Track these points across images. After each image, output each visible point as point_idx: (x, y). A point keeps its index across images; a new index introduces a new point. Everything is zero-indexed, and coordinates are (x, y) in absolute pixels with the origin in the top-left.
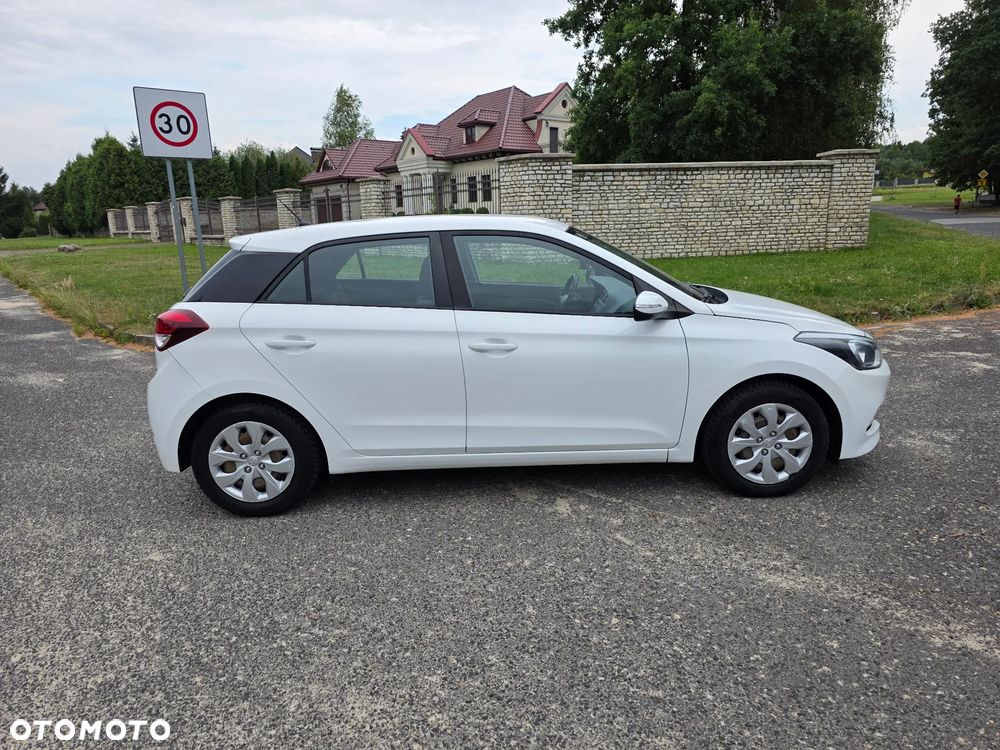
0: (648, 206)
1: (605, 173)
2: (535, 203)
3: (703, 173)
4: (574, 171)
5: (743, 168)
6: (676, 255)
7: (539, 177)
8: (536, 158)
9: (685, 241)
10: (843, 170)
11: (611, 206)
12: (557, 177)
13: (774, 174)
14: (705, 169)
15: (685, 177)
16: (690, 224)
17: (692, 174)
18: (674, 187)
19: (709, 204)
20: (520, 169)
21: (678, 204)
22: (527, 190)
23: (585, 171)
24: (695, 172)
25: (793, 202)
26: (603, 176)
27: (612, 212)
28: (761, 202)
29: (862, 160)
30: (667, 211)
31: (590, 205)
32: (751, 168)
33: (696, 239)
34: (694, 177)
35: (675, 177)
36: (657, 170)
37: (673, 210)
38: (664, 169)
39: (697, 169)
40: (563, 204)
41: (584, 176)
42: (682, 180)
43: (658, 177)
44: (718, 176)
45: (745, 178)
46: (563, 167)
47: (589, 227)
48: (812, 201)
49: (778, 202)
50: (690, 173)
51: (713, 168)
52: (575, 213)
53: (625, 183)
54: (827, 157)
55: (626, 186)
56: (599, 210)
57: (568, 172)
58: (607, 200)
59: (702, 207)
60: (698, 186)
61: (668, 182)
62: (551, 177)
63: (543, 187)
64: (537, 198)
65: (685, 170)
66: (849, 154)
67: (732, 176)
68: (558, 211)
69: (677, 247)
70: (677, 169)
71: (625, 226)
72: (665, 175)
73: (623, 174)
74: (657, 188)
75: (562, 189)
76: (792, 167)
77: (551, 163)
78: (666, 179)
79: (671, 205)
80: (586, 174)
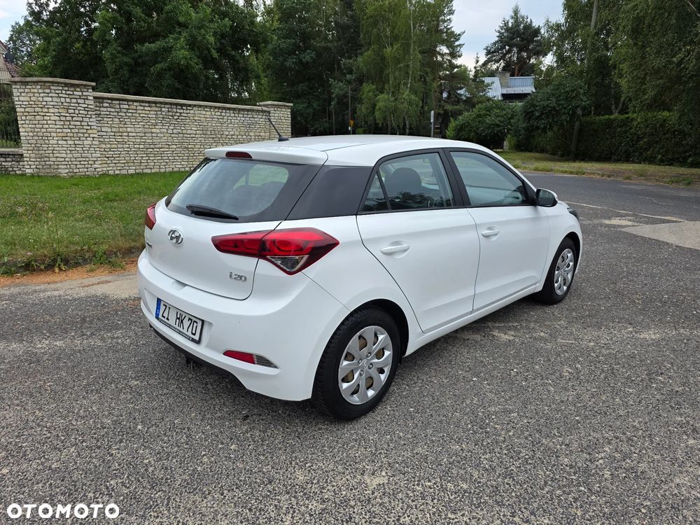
0: (158, 131)
1: (121, 102)
2: (62, 123)
3: (194, 109)
4: (94, 98)
5: (219, 108)
6: (183, 170)
7: (63, 100)
9: (188, 159)
10: (276, 115)
11: (129, 130)
12: (79, 101)
13: (238, 114)
14: (195, 106)
15: (182, 111)
16: (189, 146)
17: (187, 109)
18: (175, 117)
19: (201, 132)
20: (40, 91)
21: (180, 131)
22: (51, 110)
23: (103, 98)
24: (189, 108)
25: (251, 134)
26: (120, 104)
27: (130, 134)
28: (232, 133)
29: (284, 110)
30: (172, 135)
31: (111, 127)
32: (224, 108)
33: (195, 157)
34: (188, 111)
35: (175, 110)
36: (161, 103)
37: (177, 136)
38: (166, 103)
39: (190, 106)
40: (88, 125)
41: (103, 103)
42: (181, 113)
43: (163, 109)
44: (204, 113)
45: (221, 115)
46: (84, 94)
47: (112, 146)
48: (261, 134)
49: (243, 133)
50: (185, 108)
51: (200, 106)
52: (100, 133)
53: (138, 112)
54: (265, 106)
55: (139, 114)
56: (119, 132)
57: (89, 98)
58: (125, 124)
59: (196, 134)
60: (191, 118)
61: (170, 114)
62: (74, 101)
63: (68, 109)
64: (62, 118)
65: (182, 105)
66: (278, 105)
67: (213, 113)
68: (85, 131)
69: (183, 163)
70: (177, 104)
71: (142, 146)
72: (168, 108)
73: (135, 104)
74: (163, 118)
75: (86, 113)
76: (248, 110)
77: (72, 89)
78: (169, 111)
79: (175, 131)
80: (105, 101)
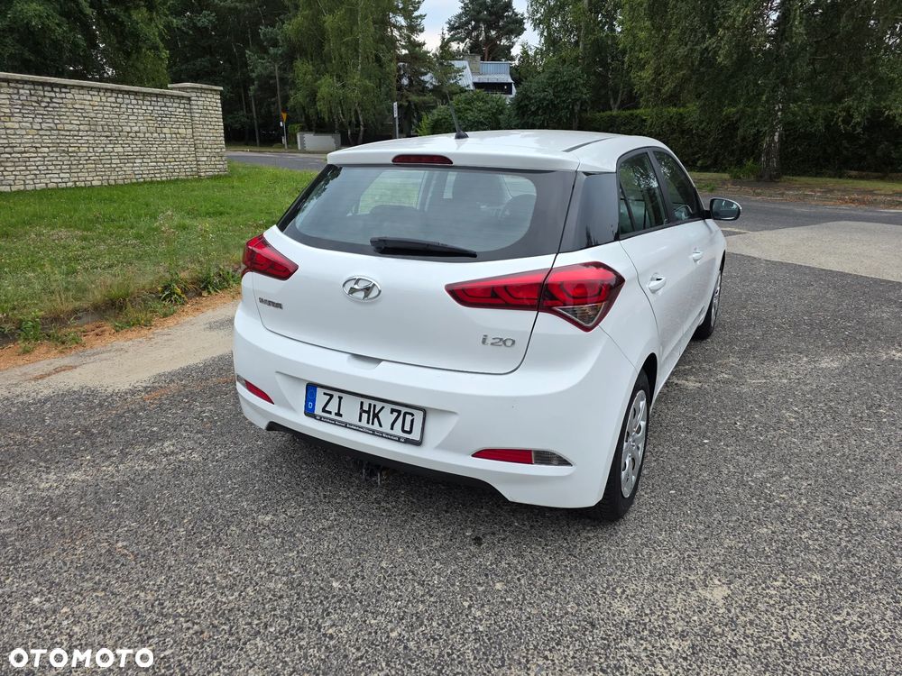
0: (17, 126)
3: (73, 91)
5: (112, 91)
6: (63, 186)
9: (70, 169)
10: (199, 103)
13: (143, 100)
14: (73, 87)
15: (53, 94)
16: (70, 149)
17: (61, 92)
18: (43, 105)
19: (87, 128)
21: (52, 125)
24: (63, 90)
25: (165, 130)
28: (136, 129)
29: (211, 96)
30: (41, 133)
32: (120, 91)
33: (81, 167)
34: (63, 95)
35: (42, 93)
36: (17, 81)
37: (48, 133)
38: (26, 82)
39: (65, 86)
42: (51, 98)
43: (22, 92)
44: (89, 98)
45: (116, 102)
48: (180, 131)
49: (152, 130)
50: (57, 90)
51: (82, 87)
54: (182, 89)
59: (79, 131)
60: (70, 106)
61: (34, 98)
65: (52, 85)
66: (201, 88)
67: (104, 99)
69: (62, 175)
70: (43, 84)
72: (30, 90)
74: (23, 105)
76: (157, 95)
78: (31, 95)
79: (44, 126)
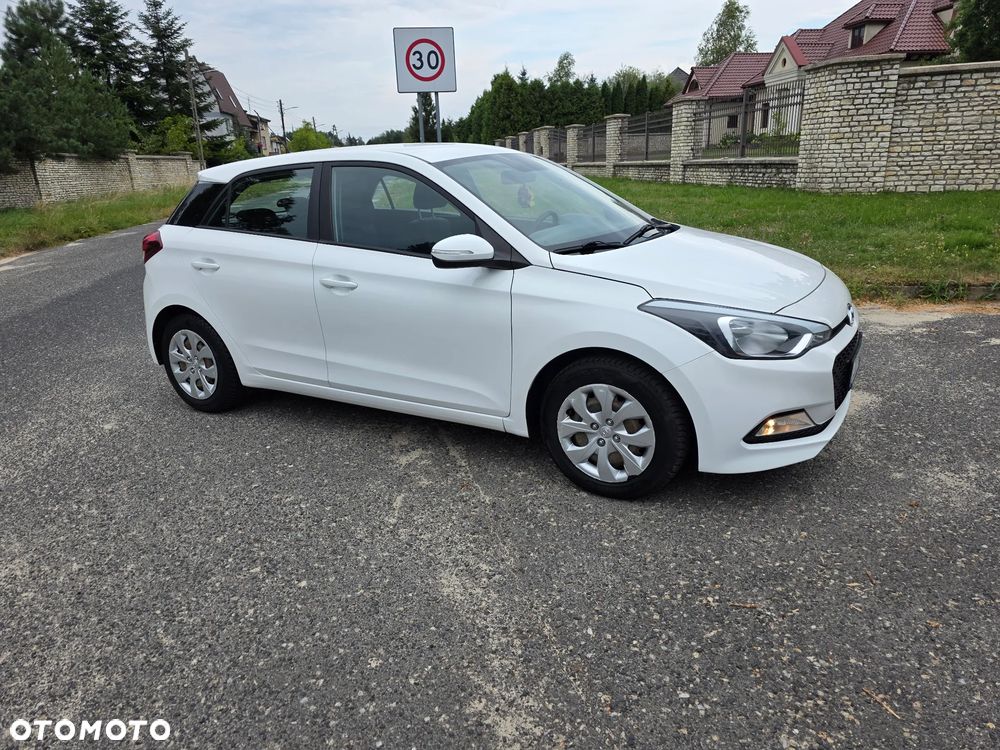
1: (949, 77)
2: (841, 119)
4: (900, 76)
7: (850, 87)
8: (848, 63)
11: (950, 120)
12: (874, 85)
20: (828, 78)
22: (832, 104)
23: (917, 75)
26: (945, 80)
27: (951, 128)
31: (919, 119)
40: (879, 119)
41: (916, 81)
46: (885, 73)
47: (914, 148)
52: (895, 131)
53: (979, 88)
55: (980, 92)
56: (932, 125)
57: (891, 78)
58: (948, 111)
62: (867, 85)
63: (854, 99)
64: (843, 113)
68: (872, 128)
71: (970, 147)
73: (975, 76)
75: (879, 101)
77: (868, 69)
80: (919, 78)
